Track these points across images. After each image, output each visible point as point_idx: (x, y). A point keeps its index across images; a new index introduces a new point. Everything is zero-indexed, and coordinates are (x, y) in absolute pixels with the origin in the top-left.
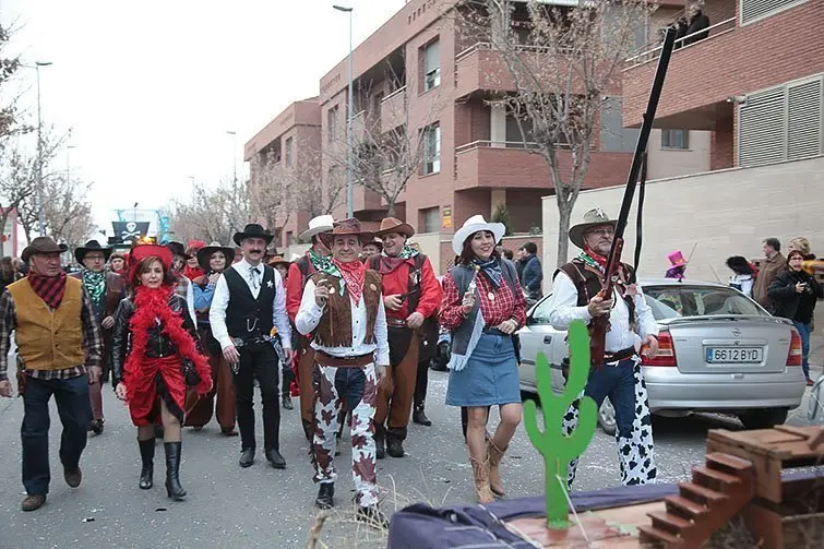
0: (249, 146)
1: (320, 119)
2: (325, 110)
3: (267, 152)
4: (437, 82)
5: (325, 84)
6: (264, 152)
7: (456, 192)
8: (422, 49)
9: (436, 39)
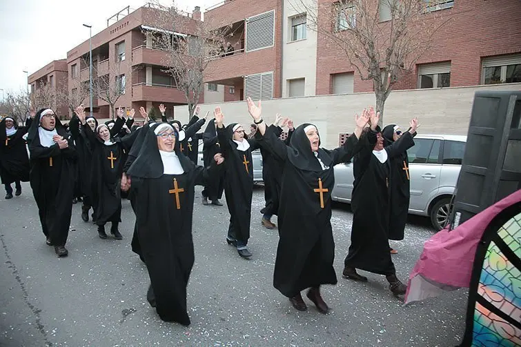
0: (30, 78)
1: (67, 68)
2: (70, 66)
3: (39, 81)
4: (123, 58)
5: (70, 54)
6: (38, 81)
7: (133, 102)
8: (117, 45)
9: (124, 41)
